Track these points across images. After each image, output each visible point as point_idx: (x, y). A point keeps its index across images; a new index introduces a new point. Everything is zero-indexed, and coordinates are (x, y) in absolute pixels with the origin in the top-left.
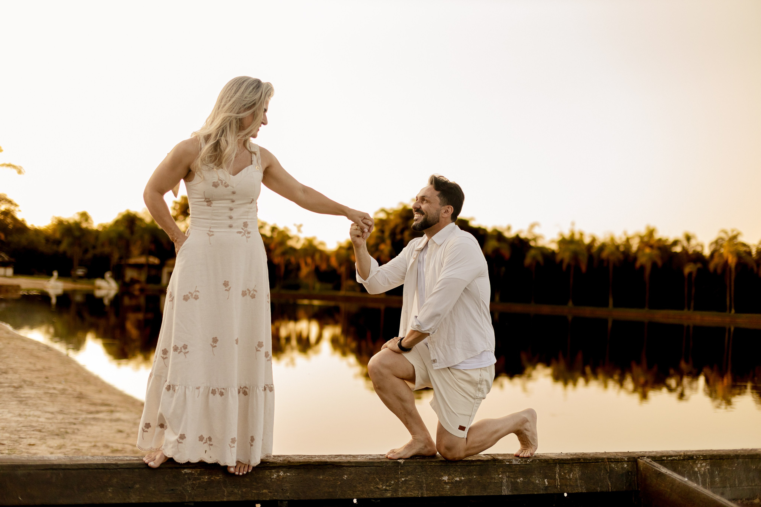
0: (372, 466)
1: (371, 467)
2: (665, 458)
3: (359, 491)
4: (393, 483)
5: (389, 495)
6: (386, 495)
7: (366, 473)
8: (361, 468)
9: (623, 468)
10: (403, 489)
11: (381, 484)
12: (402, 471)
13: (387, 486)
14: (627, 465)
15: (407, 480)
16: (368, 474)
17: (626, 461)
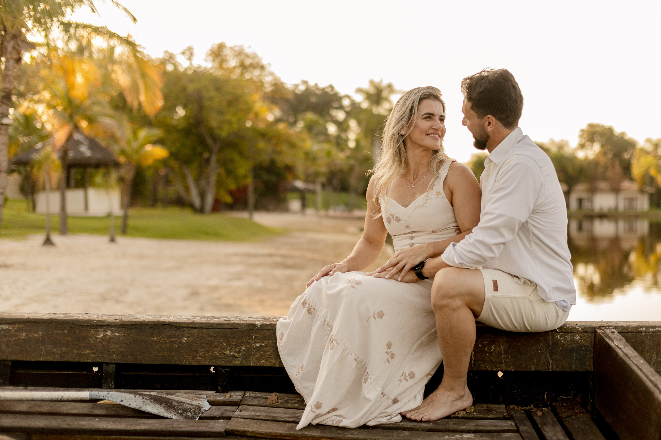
0: (220, 328)
1: (218, 329)
2: (644, 329)
3: (200, 356)
4: (244, 348)
5: (237, 363)
6: (234, 362)
7: (212, 336)
8: (205, 330)
9: (573, 341)
10: (257, 356)
11: (229, 350)
12: (258, 335)
13: (236, 352)
14: (581, 337)
15: (263, 346)
16: (213, 337)
17: (580, 332)
